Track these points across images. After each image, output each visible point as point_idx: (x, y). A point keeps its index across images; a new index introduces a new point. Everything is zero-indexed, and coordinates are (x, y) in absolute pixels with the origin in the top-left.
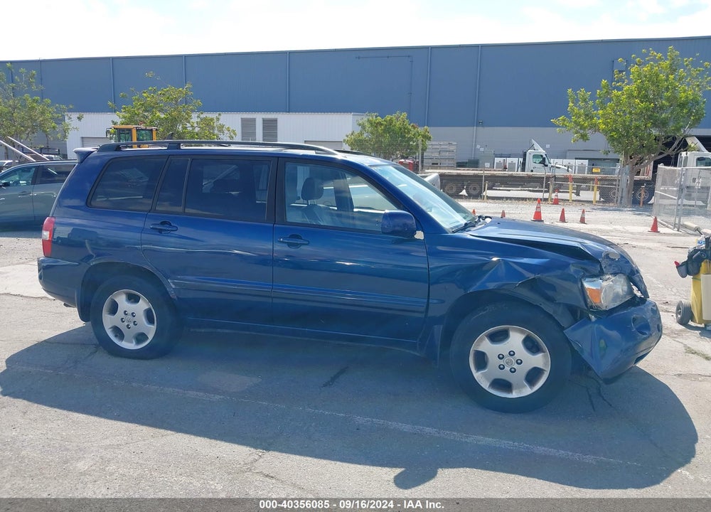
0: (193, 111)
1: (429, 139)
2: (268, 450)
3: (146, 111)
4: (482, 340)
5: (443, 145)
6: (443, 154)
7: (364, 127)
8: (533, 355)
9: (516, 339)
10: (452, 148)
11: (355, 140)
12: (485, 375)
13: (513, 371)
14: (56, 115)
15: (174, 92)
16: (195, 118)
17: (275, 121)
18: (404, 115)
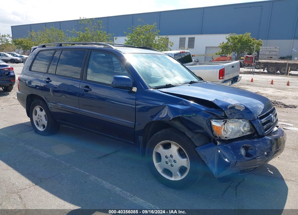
0: (156, 35)
1: (261, 45)
2: (36, 184)
3: (137, 35)
4: (159, 147)
5: (272, 48)
6: (272, 53)
7: (229, 40)
8: (182, 159)
9: (174, 149)
10: (276, 50)
11: (224, 46)
12: (160, 165)
13: (172, 166)
14: (108, 38)
15: (149, 26)
16: (157, 38)
17: (194, 38)
18: (250, 34)
